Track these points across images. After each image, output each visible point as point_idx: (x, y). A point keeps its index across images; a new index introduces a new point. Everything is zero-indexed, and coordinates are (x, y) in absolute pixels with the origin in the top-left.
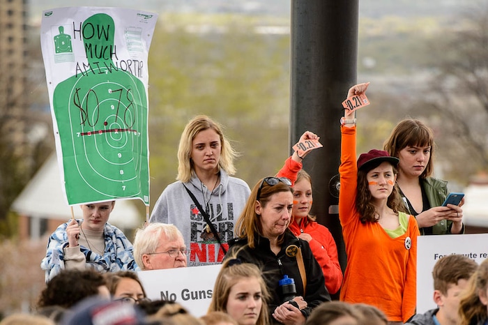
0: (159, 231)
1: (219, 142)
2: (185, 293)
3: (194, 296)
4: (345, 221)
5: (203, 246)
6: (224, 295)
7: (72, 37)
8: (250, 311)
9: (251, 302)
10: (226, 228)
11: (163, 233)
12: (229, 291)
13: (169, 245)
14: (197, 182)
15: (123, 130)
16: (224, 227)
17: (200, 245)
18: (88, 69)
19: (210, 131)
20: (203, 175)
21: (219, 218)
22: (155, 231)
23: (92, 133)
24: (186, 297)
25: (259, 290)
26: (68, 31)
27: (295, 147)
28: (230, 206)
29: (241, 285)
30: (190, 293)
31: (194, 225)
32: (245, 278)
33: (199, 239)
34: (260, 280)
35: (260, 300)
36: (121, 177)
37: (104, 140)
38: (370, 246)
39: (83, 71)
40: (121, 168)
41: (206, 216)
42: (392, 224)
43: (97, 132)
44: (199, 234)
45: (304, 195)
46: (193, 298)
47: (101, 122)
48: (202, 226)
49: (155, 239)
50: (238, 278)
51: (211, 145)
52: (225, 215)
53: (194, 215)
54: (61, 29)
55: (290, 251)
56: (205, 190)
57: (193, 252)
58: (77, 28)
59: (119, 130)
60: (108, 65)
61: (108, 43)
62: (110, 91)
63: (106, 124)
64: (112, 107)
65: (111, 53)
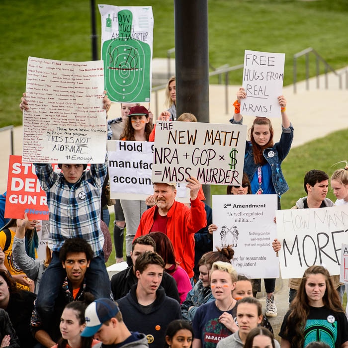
7: (112, 20)
15: (128, 69)
18: (117, 36)
26: (111, 17)
36: (123, 92)
37: (118, 73)
39: (115, 37)
40: (124, 88)
43: (115, 69)
47: (118, 64)
54: (109, 15)
58: (116, 15)
59: (126, 69)
60: (128, 36)
61: (129, 24)
62: (125, 50)
63: (120, 65)
64: (125, 58)
65: (131, 29)
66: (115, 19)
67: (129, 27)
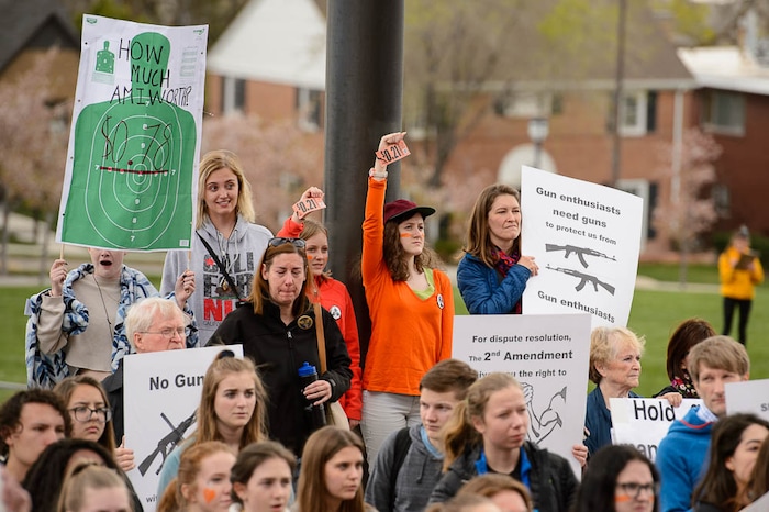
0: (154, 308)
1: (236, 183)
2: (180, 378)
3: (191, 382)
4: (369, 282)
5: (219, 303)
6: (211, 392)
7: (117, 55)
8: (238, 411)
9: (241, 399)
10: (245, 281)
11: (158, 310)
12: (216, 387)
13: (164, 324)
14: (210, 228)
15: (148, 172)
16: (242, 279)
17: (215, 301)
18: (127, 95)
19: (226, 171)
20: (218, 220)
21: (237, 270)
22: (149, 307)
23: (113, 169)
24: (180, 383)
25: (252, 386)
26: (113, 48)
27: (295, 207)
28: (250, 255)
29: (230, 381)
30: (185, 378)
31: (208, 278)
32: (235, 373)
33: (214, 294)
34: (254, 375)
35: (253, 398)
36: (132, 226)
37: (124, 182)
38: (398, 311)
39: (122, 97)
40: (135, 215)
41: (222, 267)
42: (420, 284)
43: (118, 170)
44: (213, 288)
45: (320, 250)
46: (189, 385)
47: (125, 160)
48: (218, 280)
49: (148, 316)
50: (227, 373)
51: (226, 186)
52: (244, 265)
53: (208, 267)
54: (107, 44)
55: (302, 322)
56: (221, 239)
57: (206, 310)
58: (125, 45)
59: (144, 173)
60: (153, 94)
61: (159, 67)
62: (145, 126)
63: (130, 163)
64: (143, 145)
65: (162, 79)
66: (124, 53)
67: (159, 74)
